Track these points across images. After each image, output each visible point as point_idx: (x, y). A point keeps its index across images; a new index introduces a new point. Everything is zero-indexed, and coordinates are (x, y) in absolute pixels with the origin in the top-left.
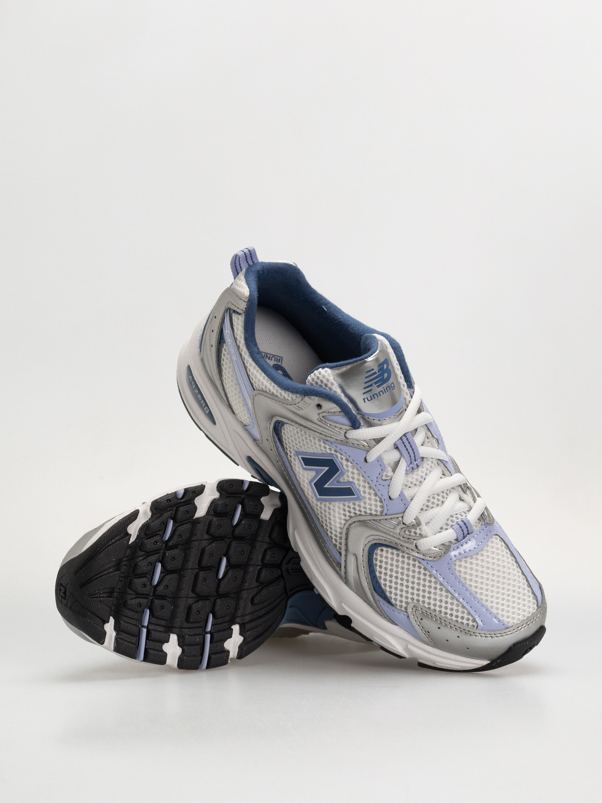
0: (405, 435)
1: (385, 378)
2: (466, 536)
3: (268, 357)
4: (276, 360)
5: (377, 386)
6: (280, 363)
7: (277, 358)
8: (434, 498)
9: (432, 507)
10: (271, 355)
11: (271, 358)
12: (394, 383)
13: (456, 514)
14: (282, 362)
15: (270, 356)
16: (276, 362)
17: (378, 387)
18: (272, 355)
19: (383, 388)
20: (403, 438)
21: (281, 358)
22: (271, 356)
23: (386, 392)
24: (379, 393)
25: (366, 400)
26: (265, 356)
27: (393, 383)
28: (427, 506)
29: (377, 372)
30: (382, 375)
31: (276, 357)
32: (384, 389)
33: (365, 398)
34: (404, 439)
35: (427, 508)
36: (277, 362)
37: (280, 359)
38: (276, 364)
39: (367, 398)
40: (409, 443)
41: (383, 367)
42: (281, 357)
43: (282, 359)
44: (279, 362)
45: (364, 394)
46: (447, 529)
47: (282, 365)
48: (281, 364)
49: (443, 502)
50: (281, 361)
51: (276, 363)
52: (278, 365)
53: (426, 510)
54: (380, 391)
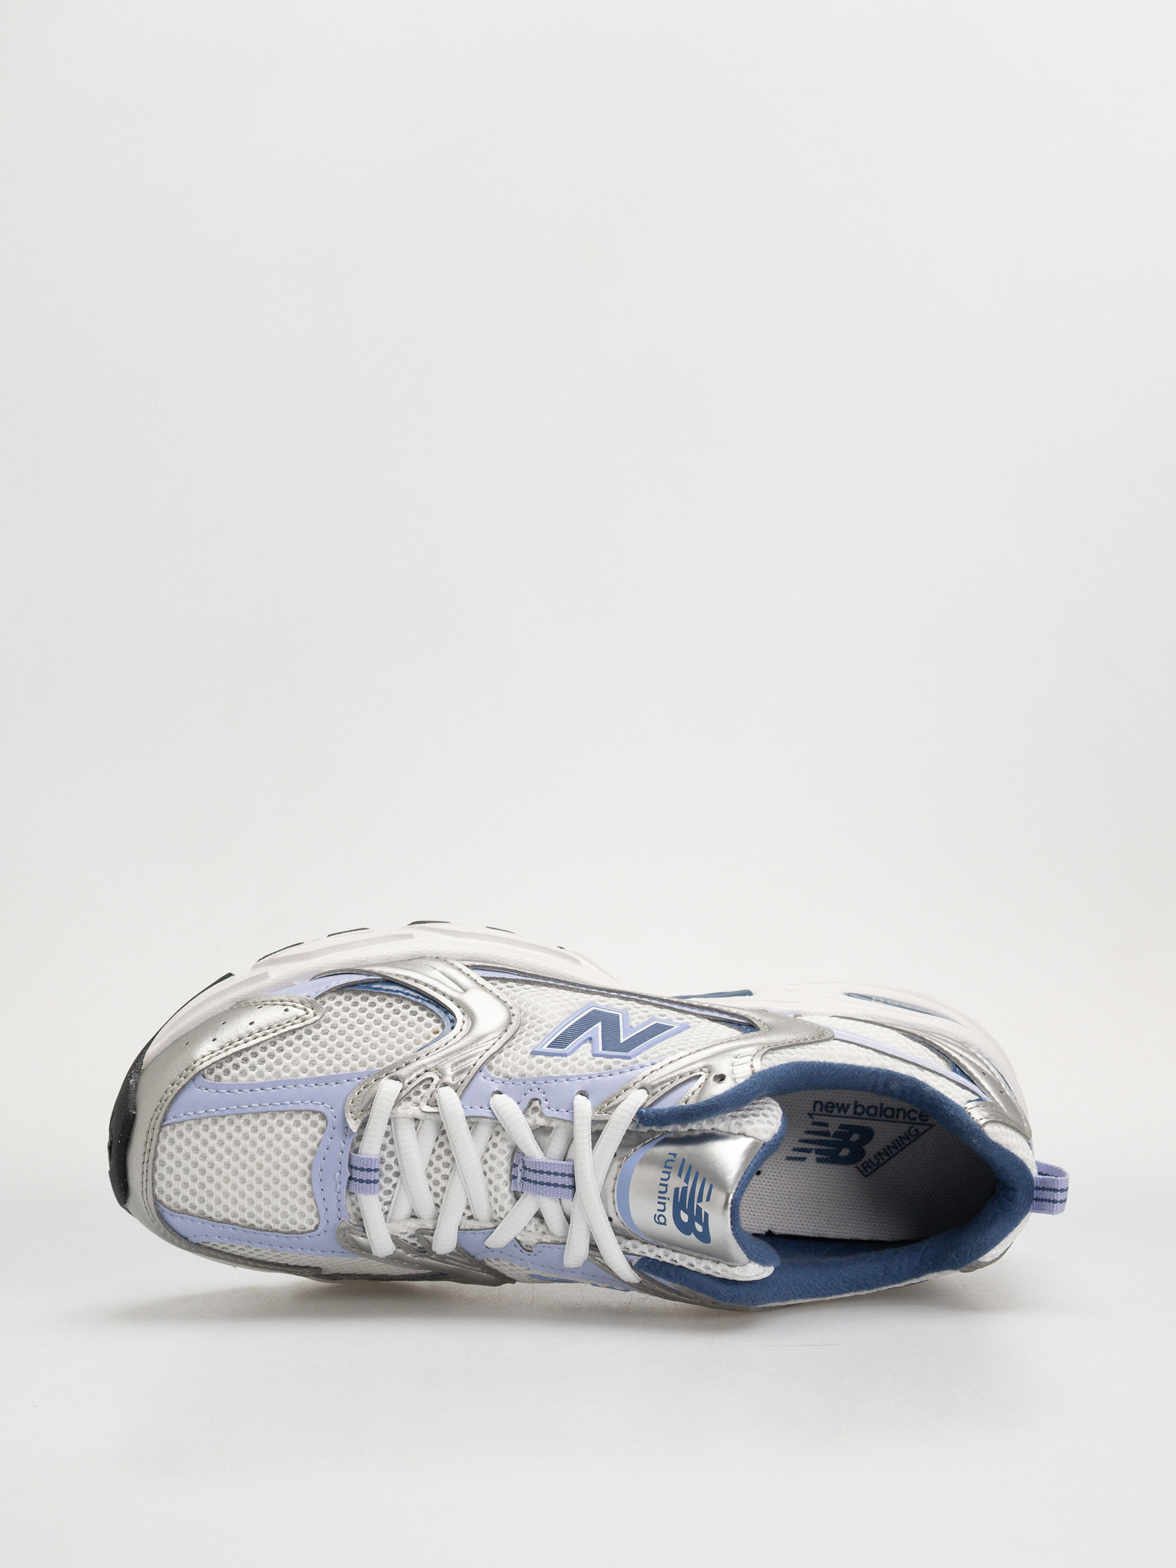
0: (573, 1187)
1: (681, 1212)
2: (351, 1172)
3: (885, 1155)
4: (870, 1164)
5: (678, 1188)
6: (859, 1164)
7: (871, 1168)
8: (446, 1165)
9: (434, 1151)
10: (883, 1162)
11: (879, 1157)
12: (664, 1226)
13: (395, 1186)
14: (859, 1170)
15: (883, 1159)
16: (867, 1160)
17: (677, 1190)
18: (882, 1164)
19: (668, 1199)
20: (571, 1179)
21: (866, 1174)
22: (881, 1161)
23: (659, 1197)
24: (666, 1186)
25: (671, 1157)
26: (888, 1151)
27: (664, 1224)
28: (441, 1145)
29: (698, 1204)
30: (689, 1212)
31: (875, 1167)
32: (665, 1198)
33: (675, 1157)
34: (567, 1181)
35: (439, 1141)
36: (865, 1162)
37: (867, 1171)
38: (863, 1157)
39: (673, 1161)
40: (556, 1185)
41: (700, 1223)
42: (868, 1175)
43: (864, 1175)
44: (862, 1165)
45: (684, 1160)
46: (383, 1147)
47: (854, 1165)
48: (857, 1167)
49: (429, 1176)
50: (862, 1169)
51: (865, 1159)
52: (860, 1160)
53: (437, 1139)
54: (667, 1189)
